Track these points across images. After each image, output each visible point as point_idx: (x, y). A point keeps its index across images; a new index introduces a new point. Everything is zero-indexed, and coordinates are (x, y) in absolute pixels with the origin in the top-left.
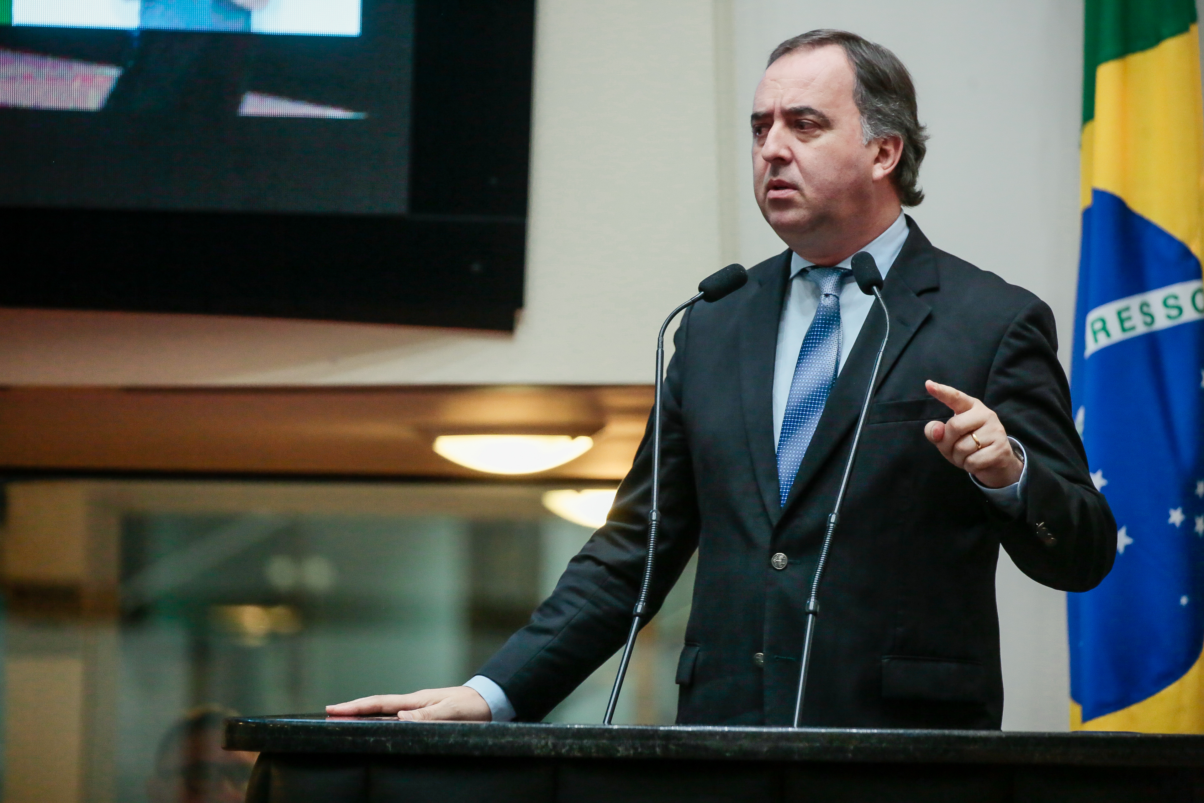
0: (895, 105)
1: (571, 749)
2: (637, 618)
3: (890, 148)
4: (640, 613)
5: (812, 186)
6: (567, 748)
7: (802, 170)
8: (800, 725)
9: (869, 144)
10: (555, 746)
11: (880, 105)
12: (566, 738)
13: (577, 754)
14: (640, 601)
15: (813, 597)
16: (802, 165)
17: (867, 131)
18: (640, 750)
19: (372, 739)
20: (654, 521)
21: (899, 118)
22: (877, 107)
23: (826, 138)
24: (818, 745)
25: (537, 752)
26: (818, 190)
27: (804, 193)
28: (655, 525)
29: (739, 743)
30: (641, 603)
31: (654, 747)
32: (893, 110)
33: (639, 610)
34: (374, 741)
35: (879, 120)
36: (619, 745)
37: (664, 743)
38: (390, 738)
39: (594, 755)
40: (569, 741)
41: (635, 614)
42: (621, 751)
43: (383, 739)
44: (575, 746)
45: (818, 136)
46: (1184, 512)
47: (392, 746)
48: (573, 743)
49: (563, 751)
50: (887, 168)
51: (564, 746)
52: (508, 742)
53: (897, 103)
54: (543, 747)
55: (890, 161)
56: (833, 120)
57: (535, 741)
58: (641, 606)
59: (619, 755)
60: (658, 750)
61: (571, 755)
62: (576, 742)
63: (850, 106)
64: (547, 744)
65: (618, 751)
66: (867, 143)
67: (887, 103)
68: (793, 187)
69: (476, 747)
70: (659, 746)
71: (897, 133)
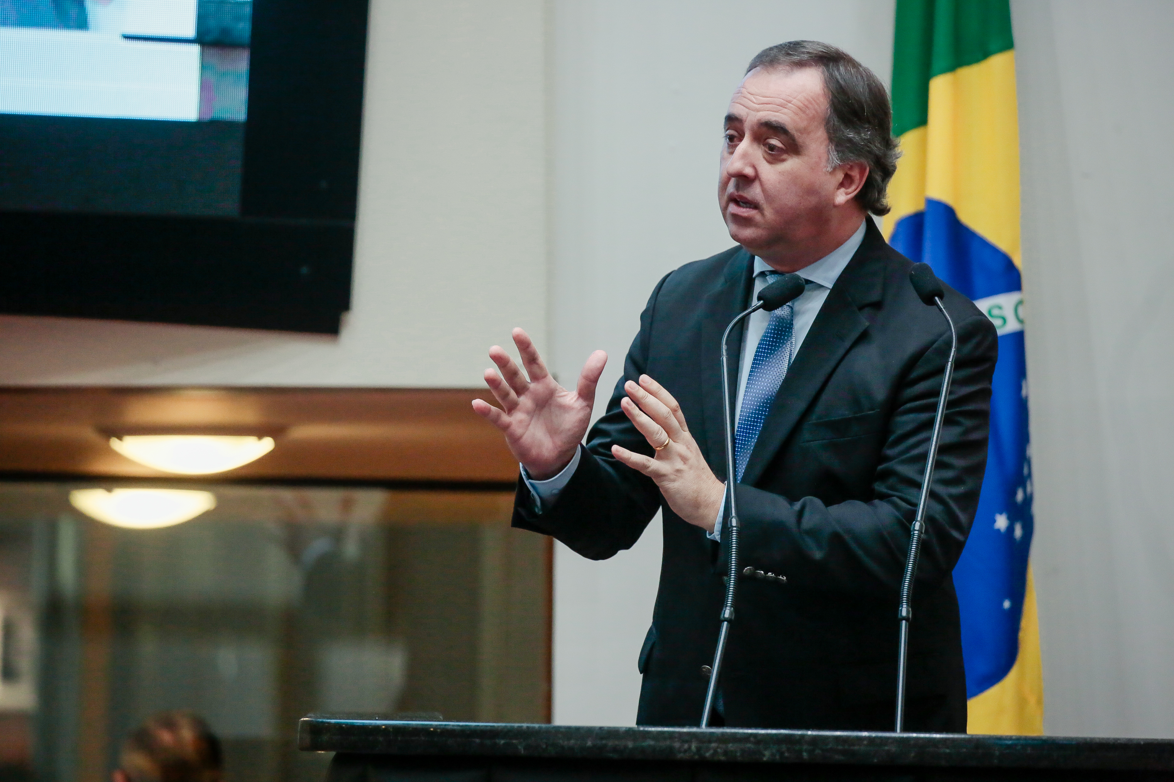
0: (867, 135)
1: (715, 752)
2: (726, 623)
3: (855, 174)
4: (728, 618)
5: (773, 209)
6: (711, 752)
7: (764, 190)
8: (905, 729)
9: (835, 169)
10: (698, 749)
11: (851, 135)
12: (710, 742)
13: (723, 758)
14: (727, 606)
15: (905, 604)
16: (766, 186)
17: (834, 157)
18: (786, 754)
19: (502, 742)
20: (735, 527)
21: (868, 147)
22: (848, 137)
23: (791, 164)
24: (965, 750)
25: (680, 756)
26: (778, 212)
27: (763, 213)
28: (735, 531)
29: (886, 748)
30: (728, 608)
31: (800, 752)
32: (863, 140)
33: (727, 615)
34: (504, 744)
35: (847, 147)
36: (766, 749)
37: (811, 748)
38: (522, 740)
39: (740, 759)
40: (713, 745)
41: (723, 619)
42: (767, 755)
43: (514, 741)
44: (719, 750)
45: (783, 160)
46: (1009, 518)
47: (525, 749)
48: (718, 747)
49: (708, 755)
50: (850, 194)
51: (708, 749)
52: (650, 746)
53: (869, 133)
54: (685, 751)
55: (853, 187)
56: (801, 147)
57: (677, 745)
58: (729, 611)
59: (765, 759)
60: (805, 755)
61: (716, 758)
62: (721, 745)
63: (821, 134)
64: (690, 748)
65: (764, 755)
66: (832, 169)
67: (859, 133)
68: (754, 205)
69: (615, 749)
70: (806, 751)
71: (863, 161)
